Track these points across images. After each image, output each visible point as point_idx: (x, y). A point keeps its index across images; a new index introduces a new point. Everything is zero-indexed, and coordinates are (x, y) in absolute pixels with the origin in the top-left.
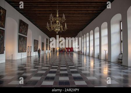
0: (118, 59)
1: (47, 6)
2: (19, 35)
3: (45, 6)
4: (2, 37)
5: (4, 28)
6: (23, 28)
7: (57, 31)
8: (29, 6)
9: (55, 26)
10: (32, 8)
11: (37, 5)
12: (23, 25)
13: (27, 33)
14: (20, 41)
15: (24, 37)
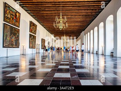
0: (111, 53)
1: (53, 9)
2: (30, 34)
3: (52, 9)
4: (18, 35)
5: (19, 27)
6: (33, 28)
7: (61, 28)
8: (38, 9)
9: (59, 25)
10: (41, 11)
11: (45, 9)
12: (33, 26)
13: (36, 33)
14: (30, 39)
15: (34, 36)
